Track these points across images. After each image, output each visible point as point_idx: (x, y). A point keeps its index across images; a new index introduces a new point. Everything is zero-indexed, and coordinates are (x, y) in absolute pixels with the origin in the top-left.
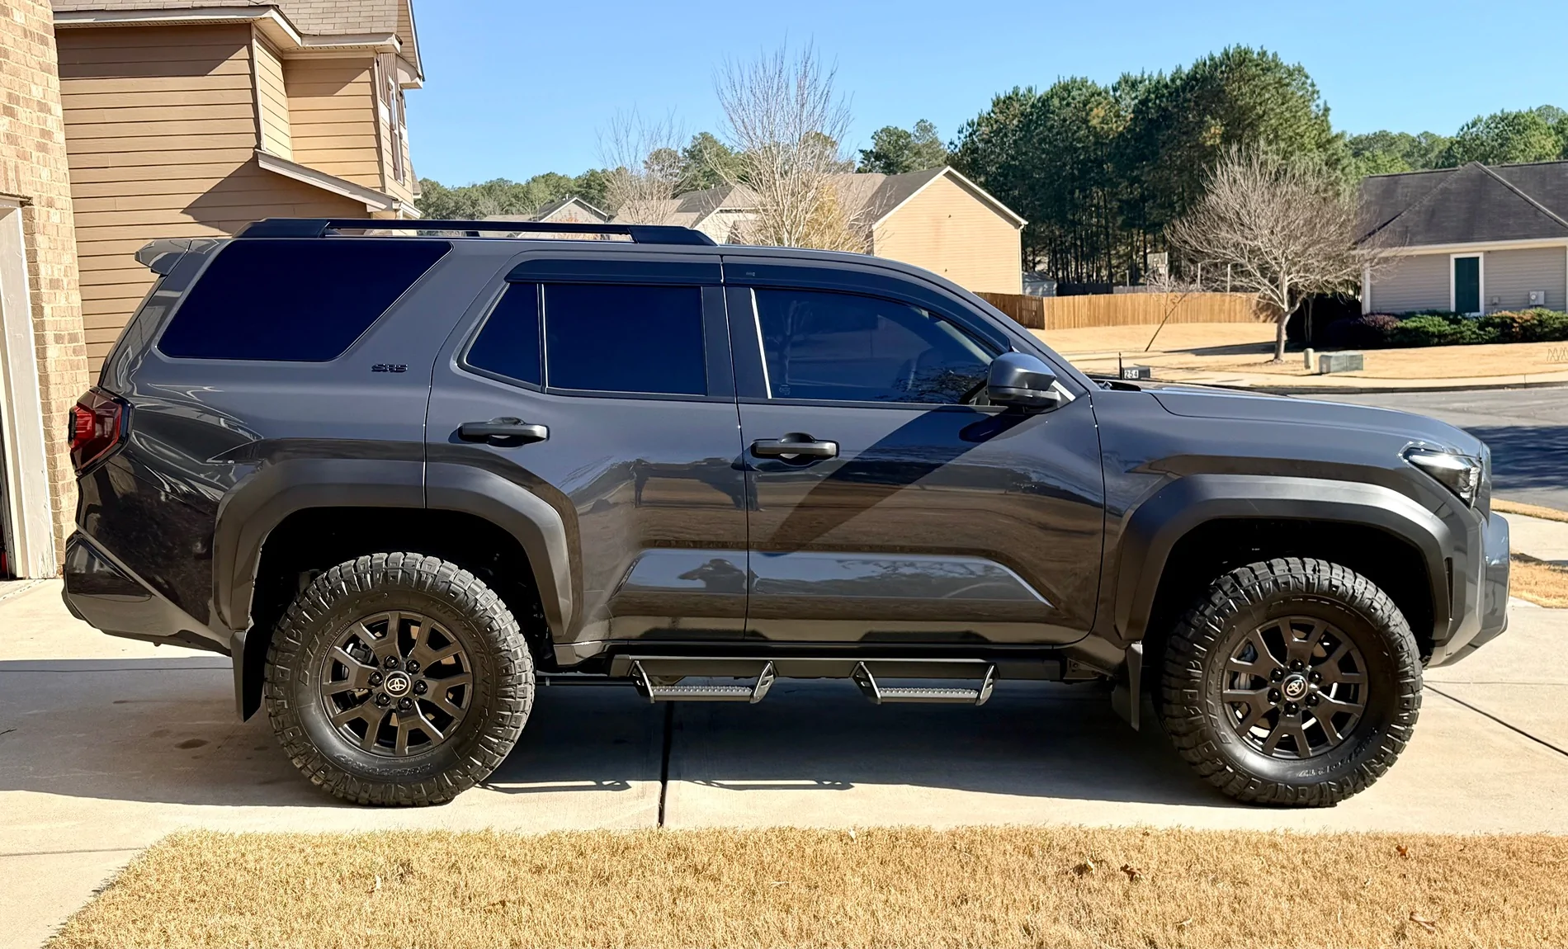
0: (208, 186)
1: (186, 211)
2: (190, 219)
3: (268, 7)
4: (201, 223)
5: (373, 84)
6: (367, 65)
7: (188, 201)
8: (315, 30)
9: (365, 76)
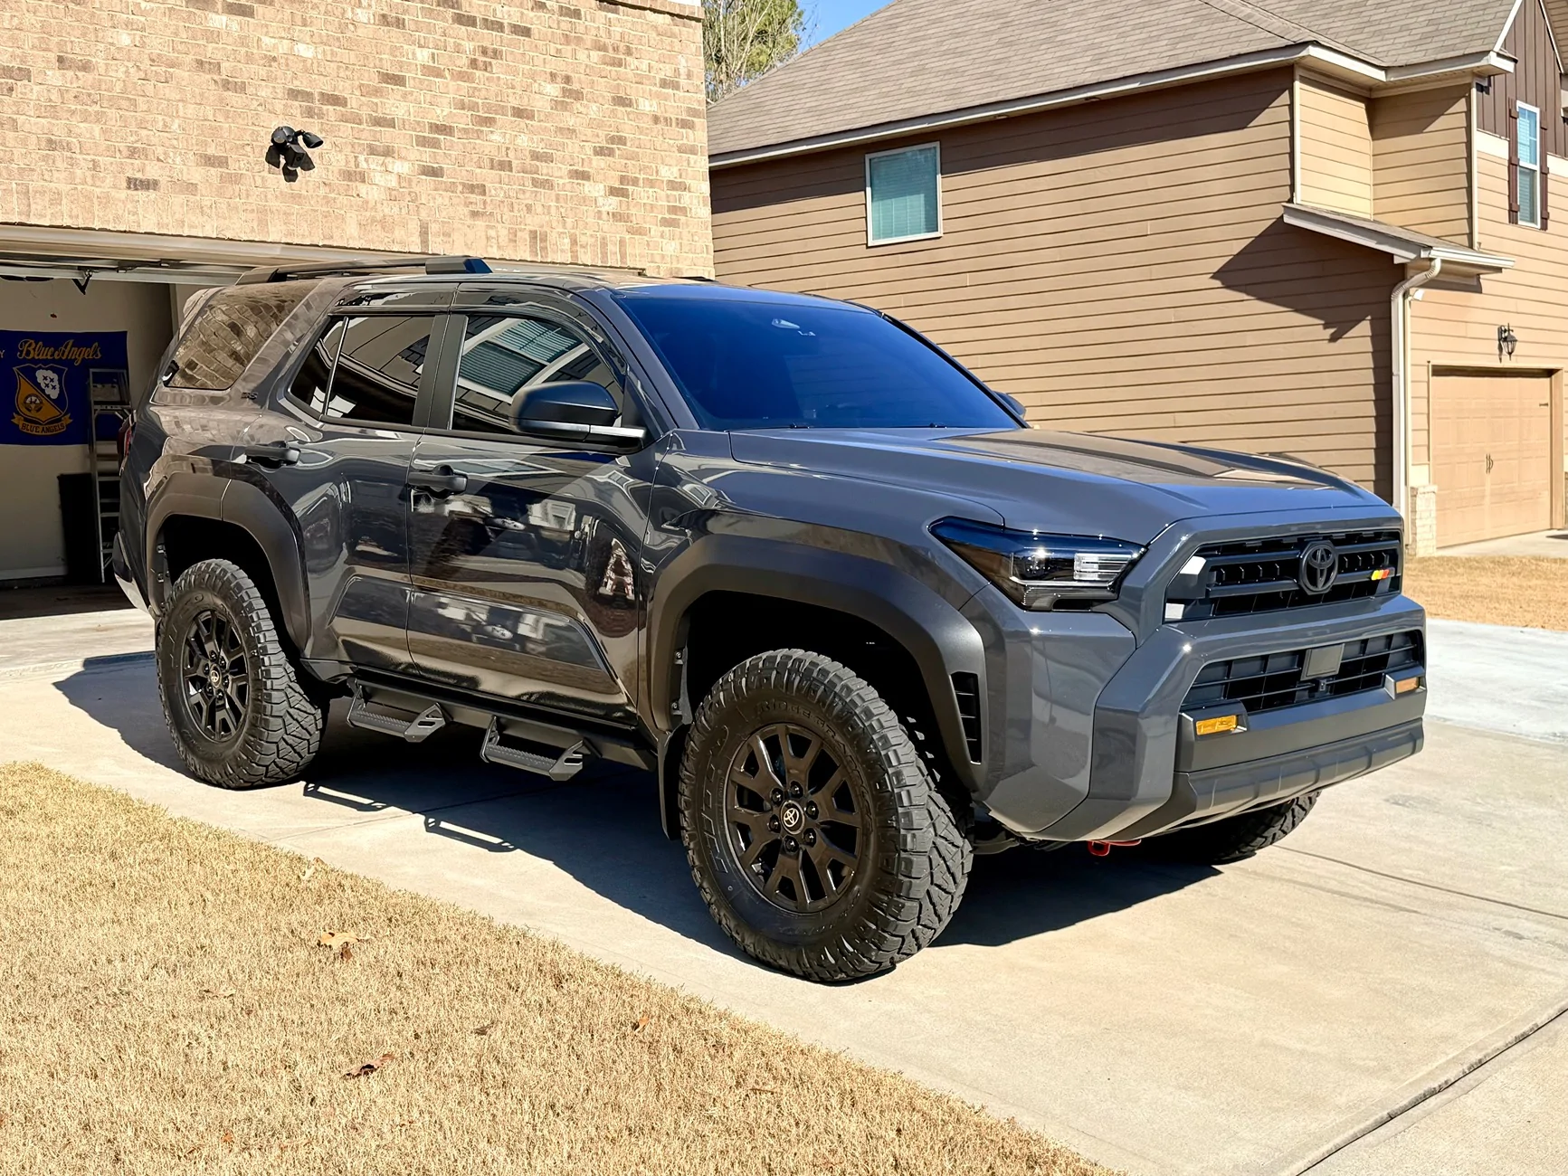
0: (1237, 247)
1: (1215, 276)
2: (1218, 283)
3: (1306, 44)
4: (1228, 287)
5: (1468, 113)
6: (1462, 92)
7: (1218, 264)
8: (1402, 61)
9: (1461, 105)
